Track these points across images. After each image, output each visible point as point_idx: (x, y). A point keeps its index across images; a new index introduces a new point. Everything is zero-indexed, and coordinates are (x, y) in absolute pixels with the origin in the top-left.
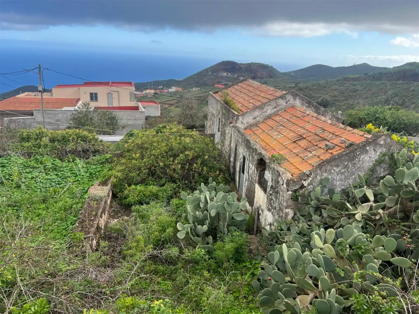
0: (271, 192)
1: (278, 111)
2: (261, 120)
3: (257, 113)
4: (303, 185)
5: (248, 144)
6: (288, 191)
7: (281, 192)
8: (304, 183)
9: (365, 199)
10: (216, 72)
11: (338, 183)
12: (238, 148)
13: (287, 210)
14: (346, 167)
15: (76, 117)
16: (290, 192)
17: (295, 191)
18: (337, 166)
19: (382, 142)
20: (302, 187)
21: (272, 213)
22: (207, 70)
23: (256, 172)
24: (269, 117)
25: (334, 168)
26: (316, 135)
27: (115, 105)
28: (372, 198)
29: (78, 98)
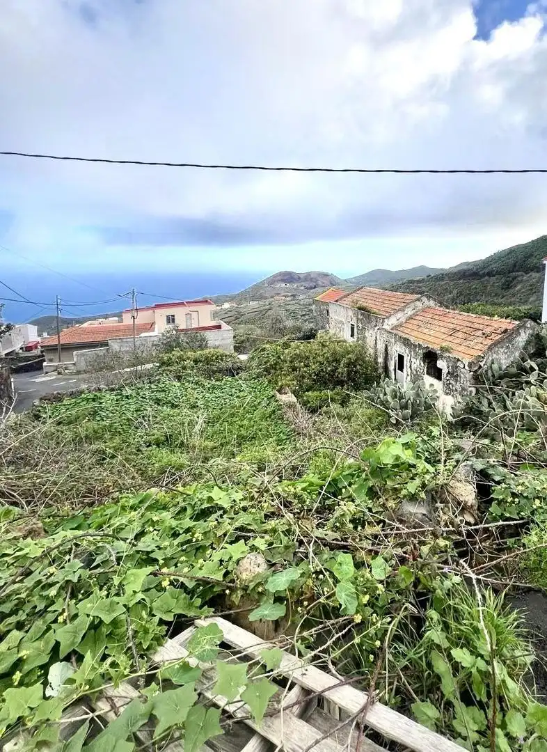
0: (448, 378)
1: (417, 312)
2: (404, 321)
3: (400, 315)
4: (480, 366)
5: (406, 342)
6: (470, 372)
7: (462, 375)
8: (481, 363)
9: (532, 369)
10: (272, 284)
11: (504, 362)
12: (389, 348)
13: (470, 389)
14: (508, 347)
15: (165, 342)
16: (472, 373)
17: (475, 372)
18: (502, 347)
19: (529, 326)
20: (480, 367)
21: (453, 396)
22: (263, 283)
23: (422, 364)
24: (411, 318)
25: (500, 349)
26: (467, 327)
27: (195, 325)
28: (536, 368)
29: (152, 322)
